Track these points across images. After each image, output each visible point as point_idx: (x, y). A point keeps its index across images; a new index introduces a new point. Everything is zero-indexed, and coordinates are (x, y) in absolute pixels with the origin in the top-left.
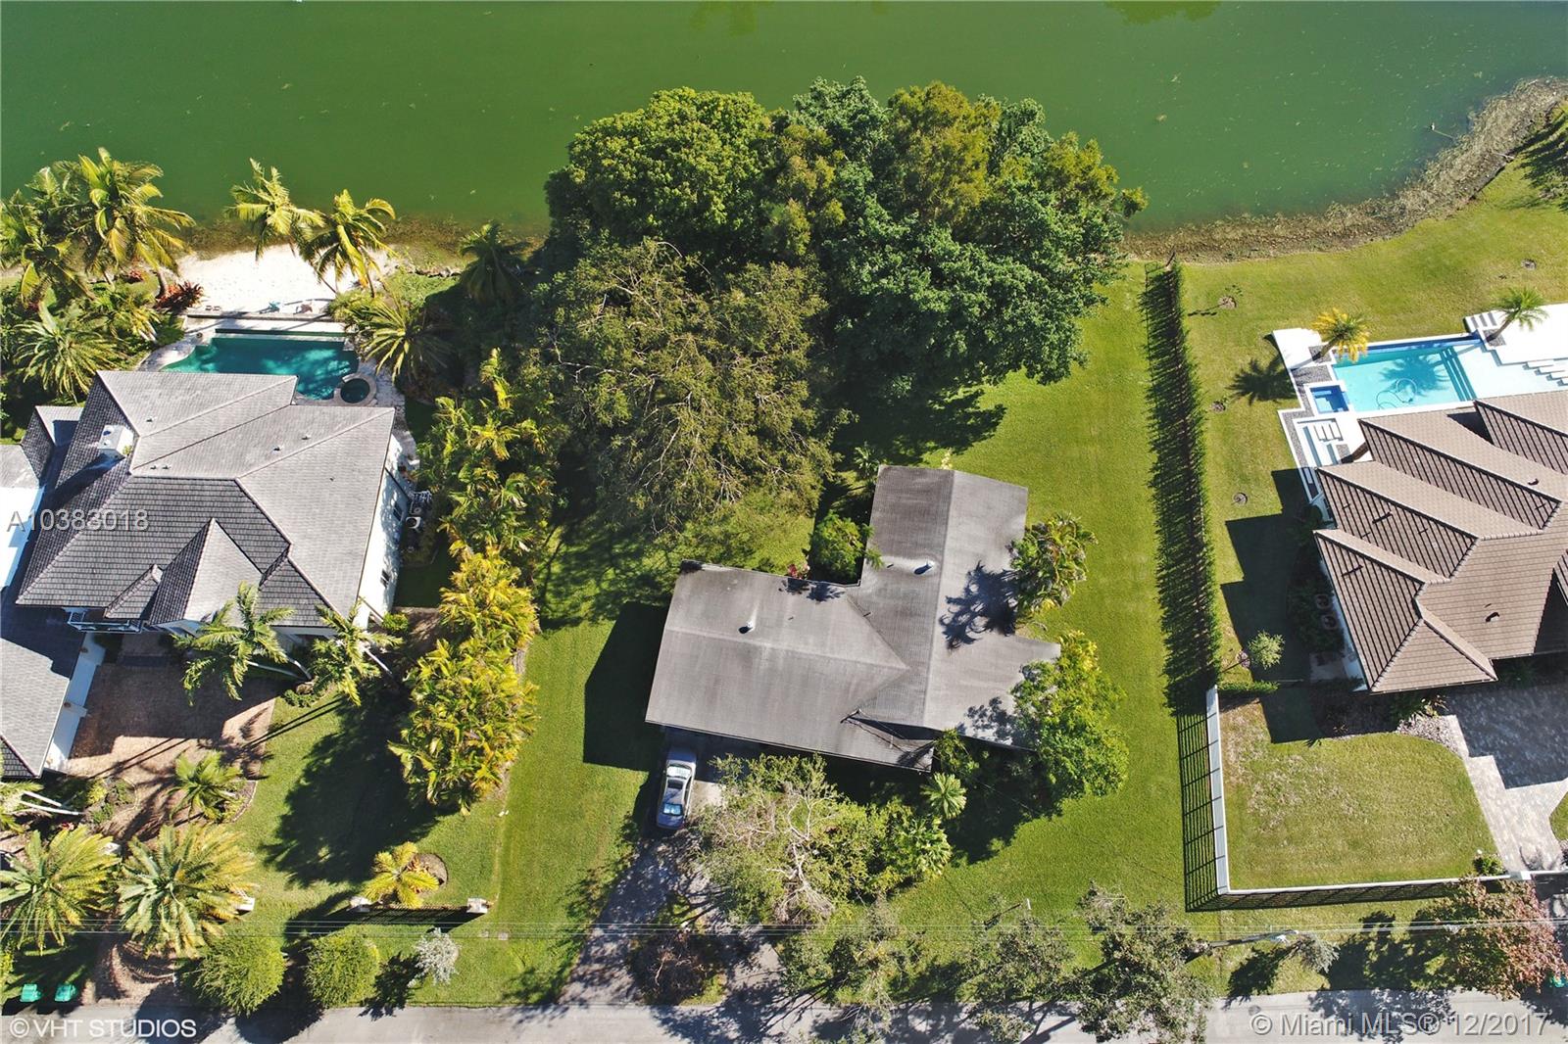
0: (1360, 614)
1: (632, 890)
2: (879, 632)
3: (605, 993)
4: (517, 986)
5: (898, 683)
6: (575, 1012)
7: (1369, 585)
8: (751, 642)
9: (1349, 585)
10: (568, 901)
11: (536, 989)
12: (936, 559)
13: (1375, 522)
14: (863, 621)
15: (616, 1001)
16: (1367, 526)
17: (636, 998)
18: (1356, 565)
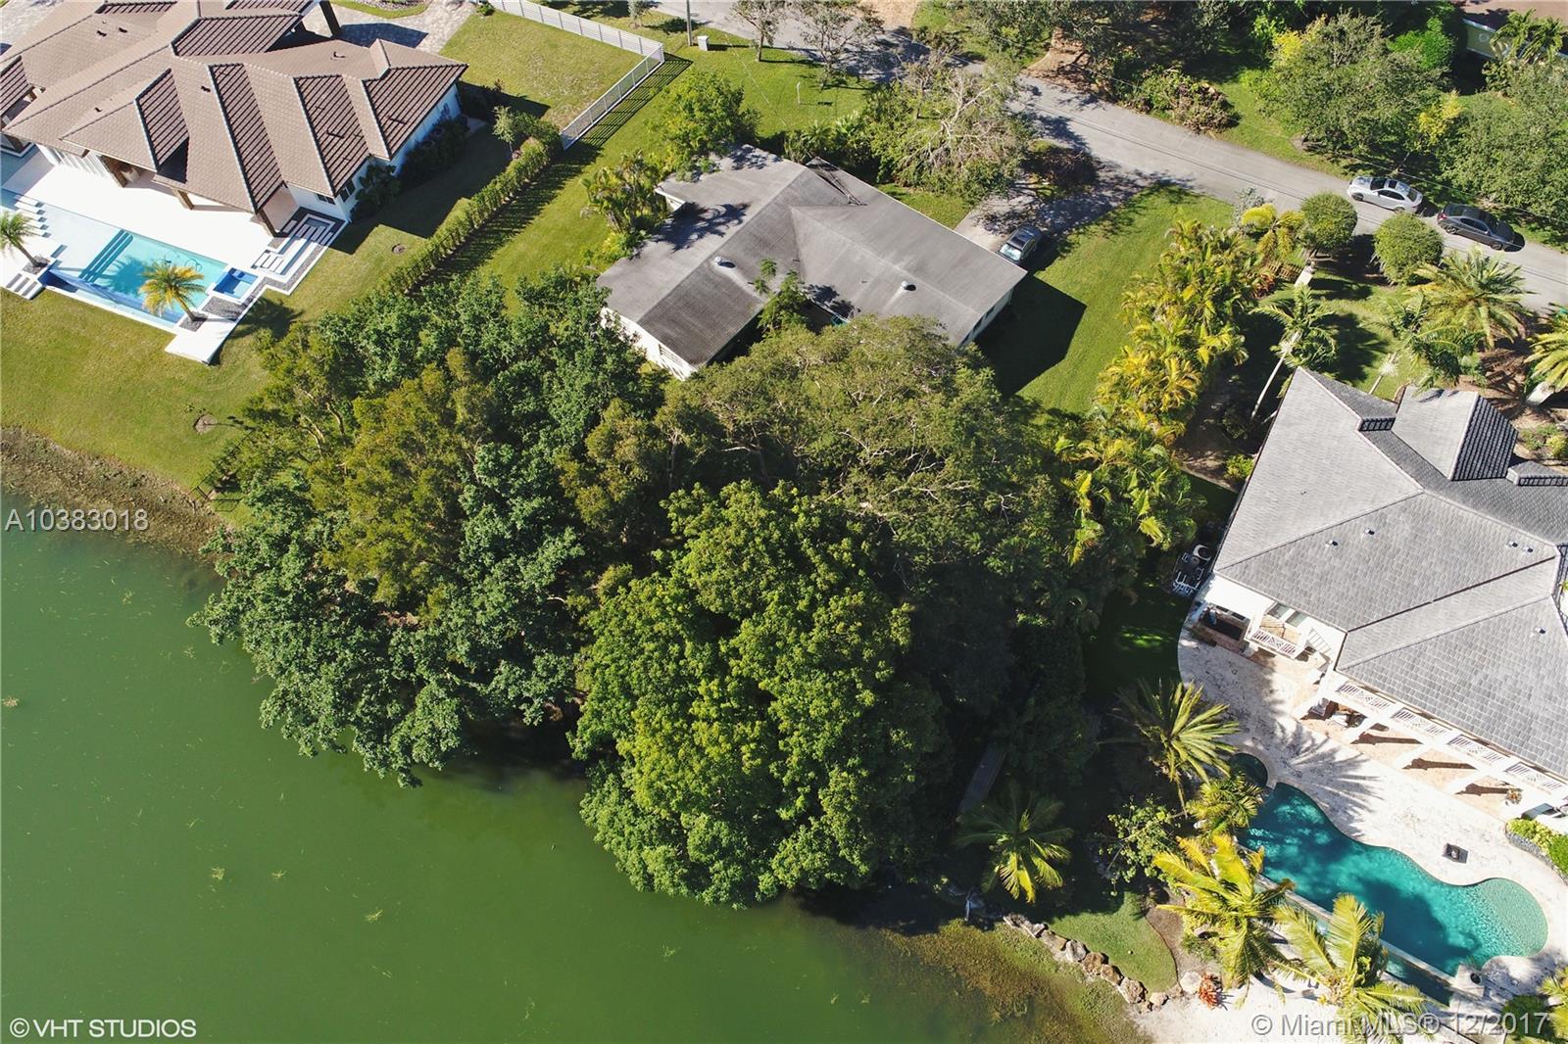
0: (423, 99)
1: (1079, 217)
2: (795, 243)
3: (1121, 173)
4: (1186, 199)
5: (806, 203)
6: (1147, 172)
7: (396, 107)
8: (910, 276)
9: (408, 117)
10: (1130, 228)
11: (1171, 192)
12: (709, 265)
13: (342, 137)
14: (803, 257)
15: (1112, 167)
16: (350, 140)
17: (1099, 163)
18: (390, 122)
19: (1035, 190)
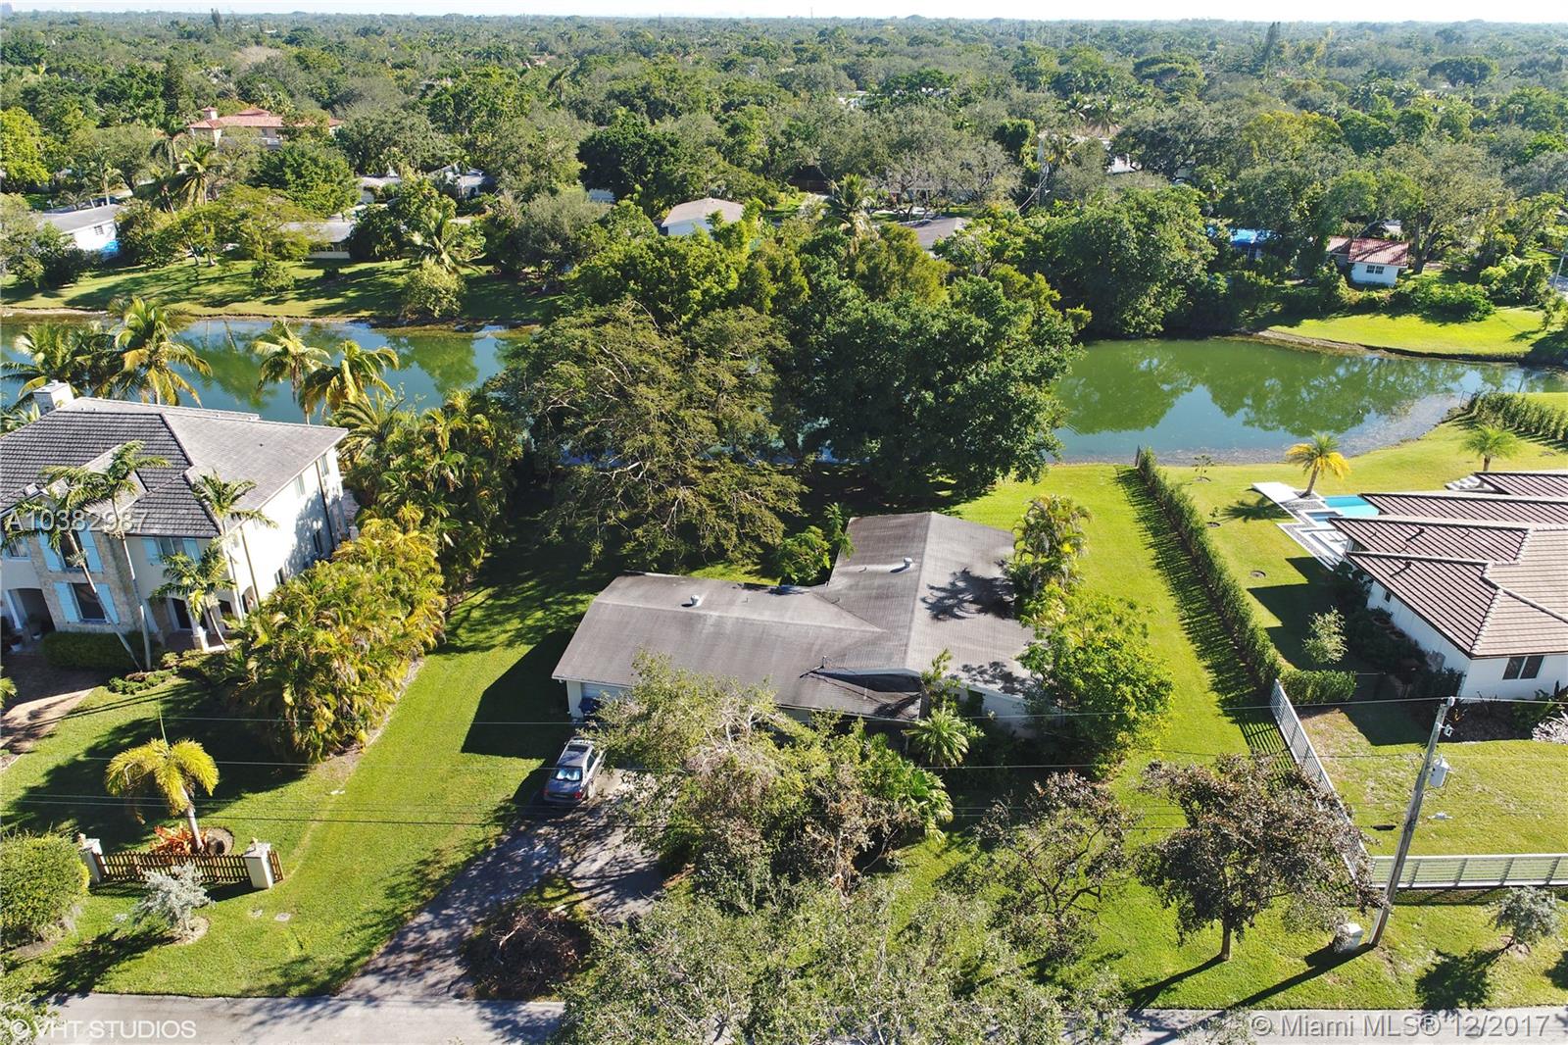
4: (272, 978)
10: (393, 881)
11: (304, 983)
15: (434, 993)
17: (459, 995)
19: (573, 891)
